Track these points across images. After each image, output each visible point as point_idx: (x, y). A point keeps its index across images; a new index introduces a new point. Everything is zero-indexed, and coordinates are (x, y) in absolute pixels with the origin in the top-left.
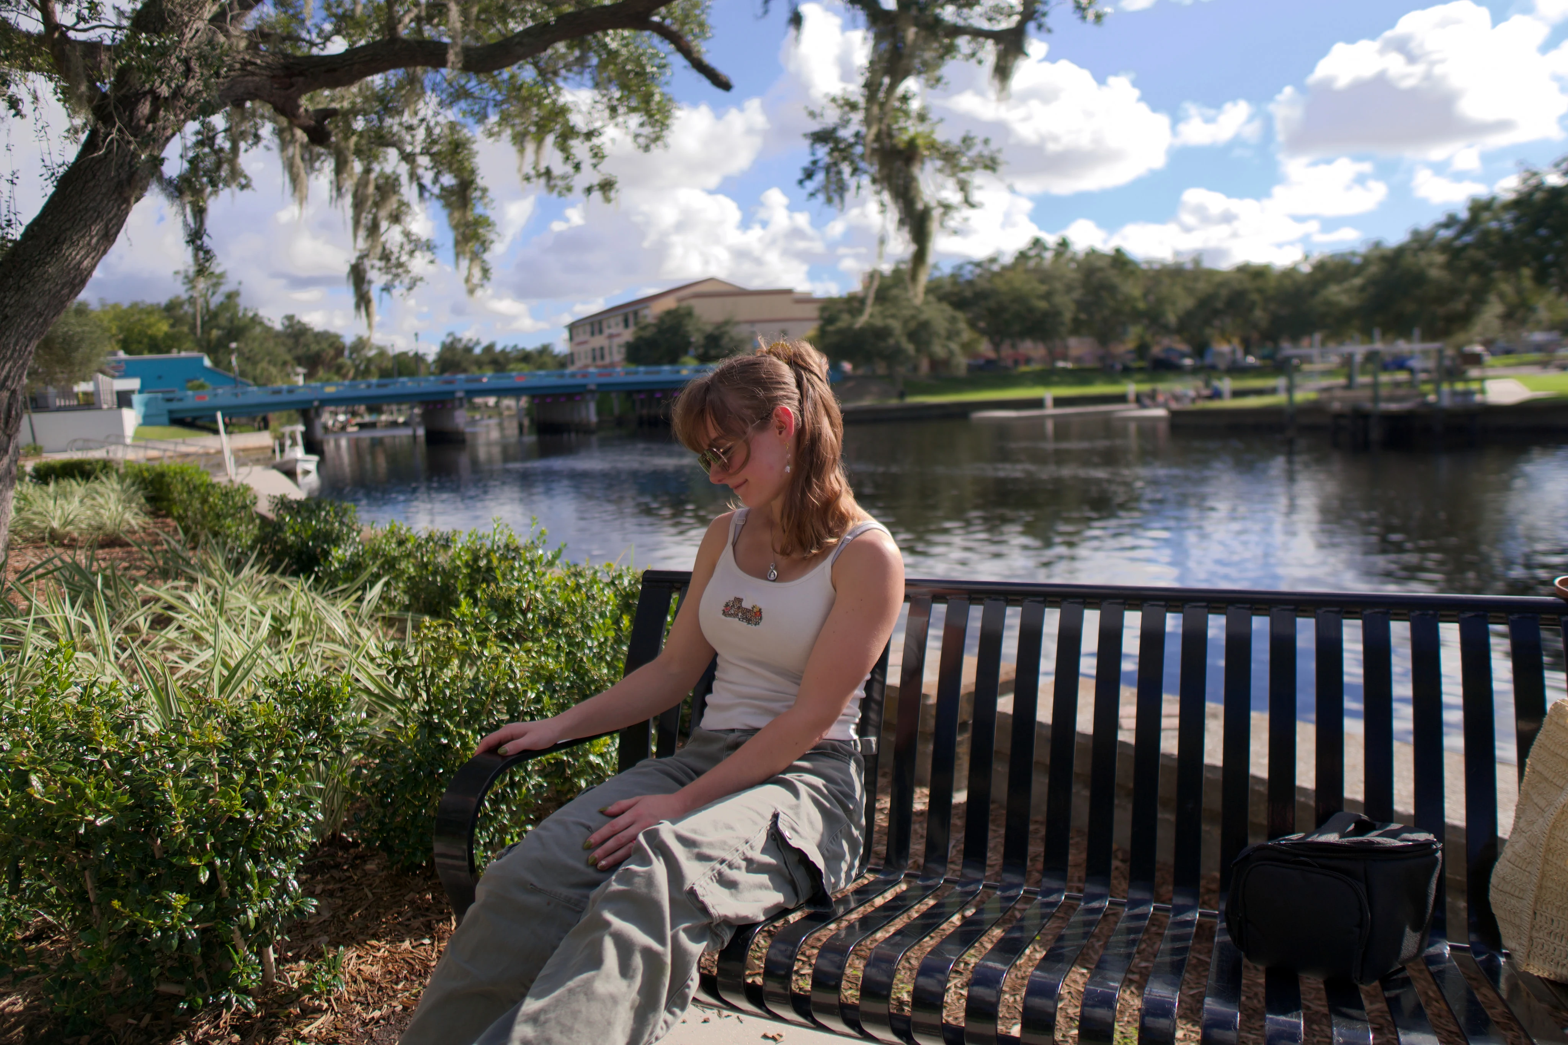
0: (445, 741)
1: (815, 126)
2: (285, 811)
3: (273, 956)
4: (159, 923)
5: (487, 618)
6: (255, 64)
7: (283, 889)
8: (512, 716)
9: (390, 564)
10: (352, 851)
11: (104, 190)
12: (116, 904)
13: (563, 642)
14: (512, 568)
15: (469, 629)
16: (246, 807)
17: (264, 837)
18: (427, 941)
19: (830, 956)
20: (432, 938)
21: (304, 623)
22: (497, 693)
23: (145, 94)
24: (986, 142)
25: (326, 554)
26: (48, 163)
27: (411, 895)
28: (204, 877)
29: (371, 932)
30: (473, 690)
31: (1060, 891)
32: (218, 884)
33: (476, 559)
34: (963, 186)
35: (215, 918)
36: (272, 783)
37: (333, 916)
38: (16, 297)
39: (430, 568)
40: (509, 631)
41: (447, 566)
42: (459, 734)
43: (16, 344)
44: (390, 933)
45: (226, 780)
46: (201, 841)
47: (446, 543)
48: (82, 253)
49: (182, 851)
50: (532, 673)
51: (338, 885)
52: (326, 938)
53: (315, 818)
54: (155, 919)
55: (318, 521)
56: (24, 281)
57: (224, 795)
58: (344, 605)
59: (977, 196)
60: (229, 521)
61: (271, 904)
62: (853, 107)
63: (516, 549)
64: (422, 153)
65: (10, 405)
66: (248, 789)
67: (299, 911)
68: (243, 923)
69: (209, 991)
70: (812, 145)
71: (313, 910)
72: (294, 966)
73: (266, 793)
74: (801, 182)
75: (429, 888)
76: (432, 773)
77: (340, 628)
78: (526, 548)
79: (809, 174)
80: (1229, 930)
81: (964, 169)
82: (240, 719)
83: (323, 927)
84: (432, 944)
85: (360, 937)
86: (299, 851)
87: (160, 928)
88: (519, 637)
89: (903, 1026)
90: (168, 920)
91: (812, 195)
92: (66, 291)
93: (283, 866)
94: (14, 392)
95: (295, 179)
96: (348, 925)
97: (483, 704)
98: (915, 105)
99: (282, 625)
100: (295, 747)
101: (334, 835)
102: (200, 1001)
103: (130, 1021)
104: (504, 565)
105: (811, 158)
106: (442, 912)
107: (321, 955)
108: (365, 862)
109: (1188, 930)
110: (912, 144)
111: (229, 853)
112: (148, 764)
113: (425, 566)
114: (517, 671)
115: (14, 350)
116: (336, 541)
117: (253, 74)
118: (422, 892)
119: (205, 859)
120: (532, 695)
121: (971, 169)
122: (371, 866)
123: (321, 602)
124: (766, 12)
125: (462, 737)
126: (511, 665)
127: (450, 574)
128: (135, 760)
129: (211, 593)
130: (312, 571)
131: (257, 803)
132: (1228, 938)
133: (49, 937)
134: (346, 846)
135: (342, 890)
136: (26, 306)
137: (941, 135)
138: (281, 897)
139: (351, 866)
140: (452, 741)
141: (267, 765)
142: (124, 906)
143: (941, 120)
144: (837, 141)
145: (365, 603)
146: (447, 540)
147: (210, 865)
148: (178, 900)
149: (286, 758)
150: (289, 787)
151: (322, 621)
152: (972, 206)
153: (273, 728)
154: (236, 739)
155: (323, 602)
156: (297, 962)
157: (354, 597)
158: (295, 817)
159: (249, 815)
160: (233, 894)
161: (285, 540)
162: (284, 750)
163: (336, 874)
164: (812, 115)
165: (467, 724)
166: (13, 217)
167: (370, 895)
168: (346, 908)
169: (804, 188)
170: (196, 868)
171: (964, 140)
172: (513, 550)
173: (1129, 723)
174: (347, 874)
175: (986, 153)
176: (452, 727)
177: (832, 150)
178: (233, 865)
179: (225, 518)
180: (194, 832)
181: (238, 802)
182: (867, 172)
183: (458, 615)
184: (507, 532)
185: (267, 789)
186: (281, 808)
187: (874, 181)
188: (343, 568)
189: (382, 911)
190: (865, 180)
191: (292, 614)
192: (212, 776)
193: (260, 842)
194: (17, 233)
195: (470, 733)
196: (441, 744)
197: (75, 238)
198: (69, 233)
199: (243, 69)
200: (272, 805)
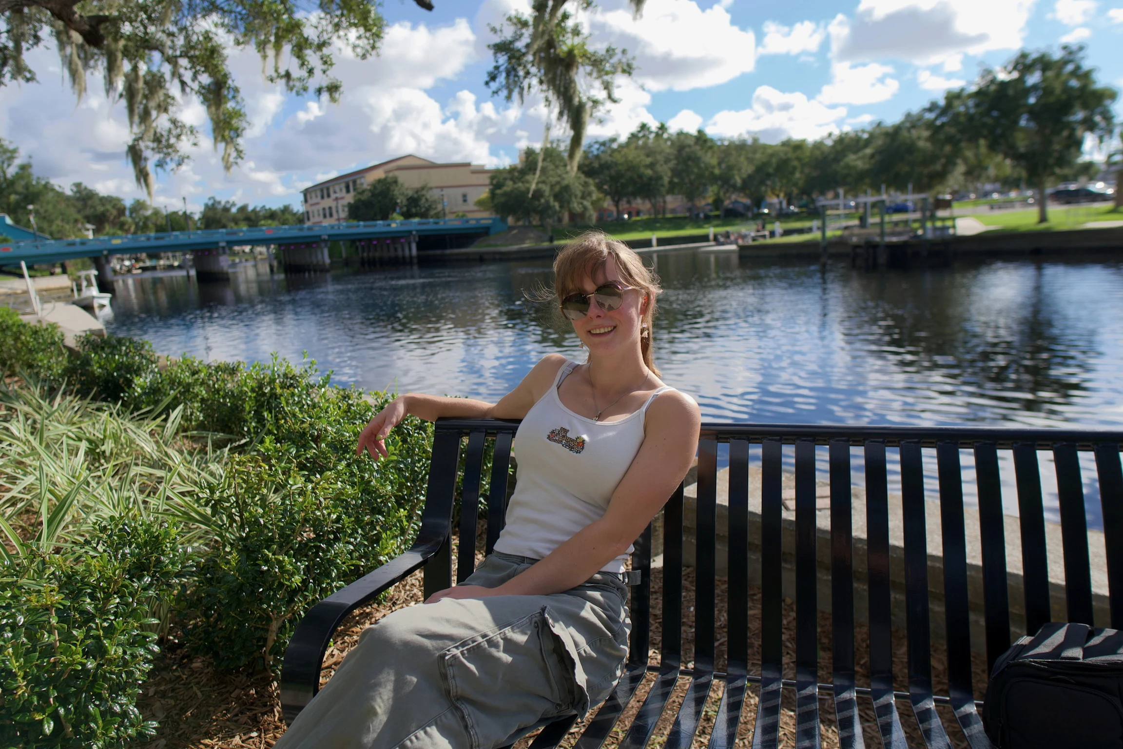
0: (266, 568)
1: (496, 39)
2: (125, 652)
5: (288, 451)
8: (318, 535)
9: (186, 393)
10: (179, 651)
14: (293, 395)
15: (273, 461)
16: (87, 658)
17: (105, 679)
18: (254, 734)
20: (259, 730)
21: (115, 442)
22: (306, 520)
24: (624, 52)
25: (129, 383)
27: (237, 691)
28: (49, 728)
29: (204, 730)
32: (63, 730)
33: (261, 386)
34: (607, 86)
36: (110, 631)
39: (221, 393)
40: (307, 459)
41: (236, 392)
42: (276, 559)
44: (221, 731)
45: (67, 638)
46: (44, 697)
47: (232, 371)
49: (26, 708)
50: (334, 500)
51: (170, 686)
53: (151, 652)
55: (120, 355)
57: (66, 651)
58: (151, 425)
59: (616, 94)
60: (40, 355)
62: (525, 24)
63: (293, 377)
64: (181, 56)
66: (89, 643)
67: (141, 735)
70: (495, 53)
71: (154, 732)
73: (106, 642)
74: (487, 83)
75: (252, 684)
76: (253, 592)
77: (149, 448)
78: (301, 376)
79: (493, 77)
81: (607, 73)
82: (75, 573)
84: (259, 736)
85: (195, 737)
86: (138, 680)
91: (495, 92)
93: (124, 700)
95: (74, 74)
96: (183, 726)
98: (570, 23)
99: (97, 446)
100: (131, 594)
104: (286, 392)
105: (494, 64)
106: (265, 705)
108: (191, 661)
110: (570, 53)
111: (73, 700)
113: (218, 391)
114: (322, 499)
116: (138, 372)
118: (246, 688)
119: (49, 711)
120: (334, 516)
121: (613, 73)
122: (197, 664)
123: (130, 425)
125: (279, 562)
126: (315, 492)
127: (238, 397)
129: (29, 422)
130: (119, 398)
131: (97, 651)
135: (173, 690)
137: (591, 48)
138: (123, 724)
139: (179, 666)
140: (271, 567)
141: (105, 615)
143: (590, 35)
144: (513, 51)
145: (169, 424)
146: (233, 369)
147: (55, 716)
149: (122, 603)
150: (126, 629)
151: (132, 442)
152: (614, 101)
153: (109, 581)
154: (73, 593)
157: (159, 420)
159: (91, 665)
161: (93, 373)
162: (121, 597)
164: (494, 30)
167: (199, 694)
168: (178, 708)
169: (489, 87)
170: (41, 722)
171: (608, 51)
172: (291, 379)
173: (792, 504)
174: (176, 674)
175: (624, 60)
176: (270, 554)
177: (510, 58)
178: (75, 708)
179: (37, 353)
180: (37, 689)
181: (78, 657)
182: (535, 75)
183: (262, 450)
184: (285, 364)
185: (105, 638)
186: (120, 651)
187: (541, 82)
188: (144, 393)
189: (212, 709)
190: (535, 81)
191: (105, 437)
192: (50, 633)
193: (102, 686)
195: (286, 558)
196: (261, 571)
200: (112, 651)
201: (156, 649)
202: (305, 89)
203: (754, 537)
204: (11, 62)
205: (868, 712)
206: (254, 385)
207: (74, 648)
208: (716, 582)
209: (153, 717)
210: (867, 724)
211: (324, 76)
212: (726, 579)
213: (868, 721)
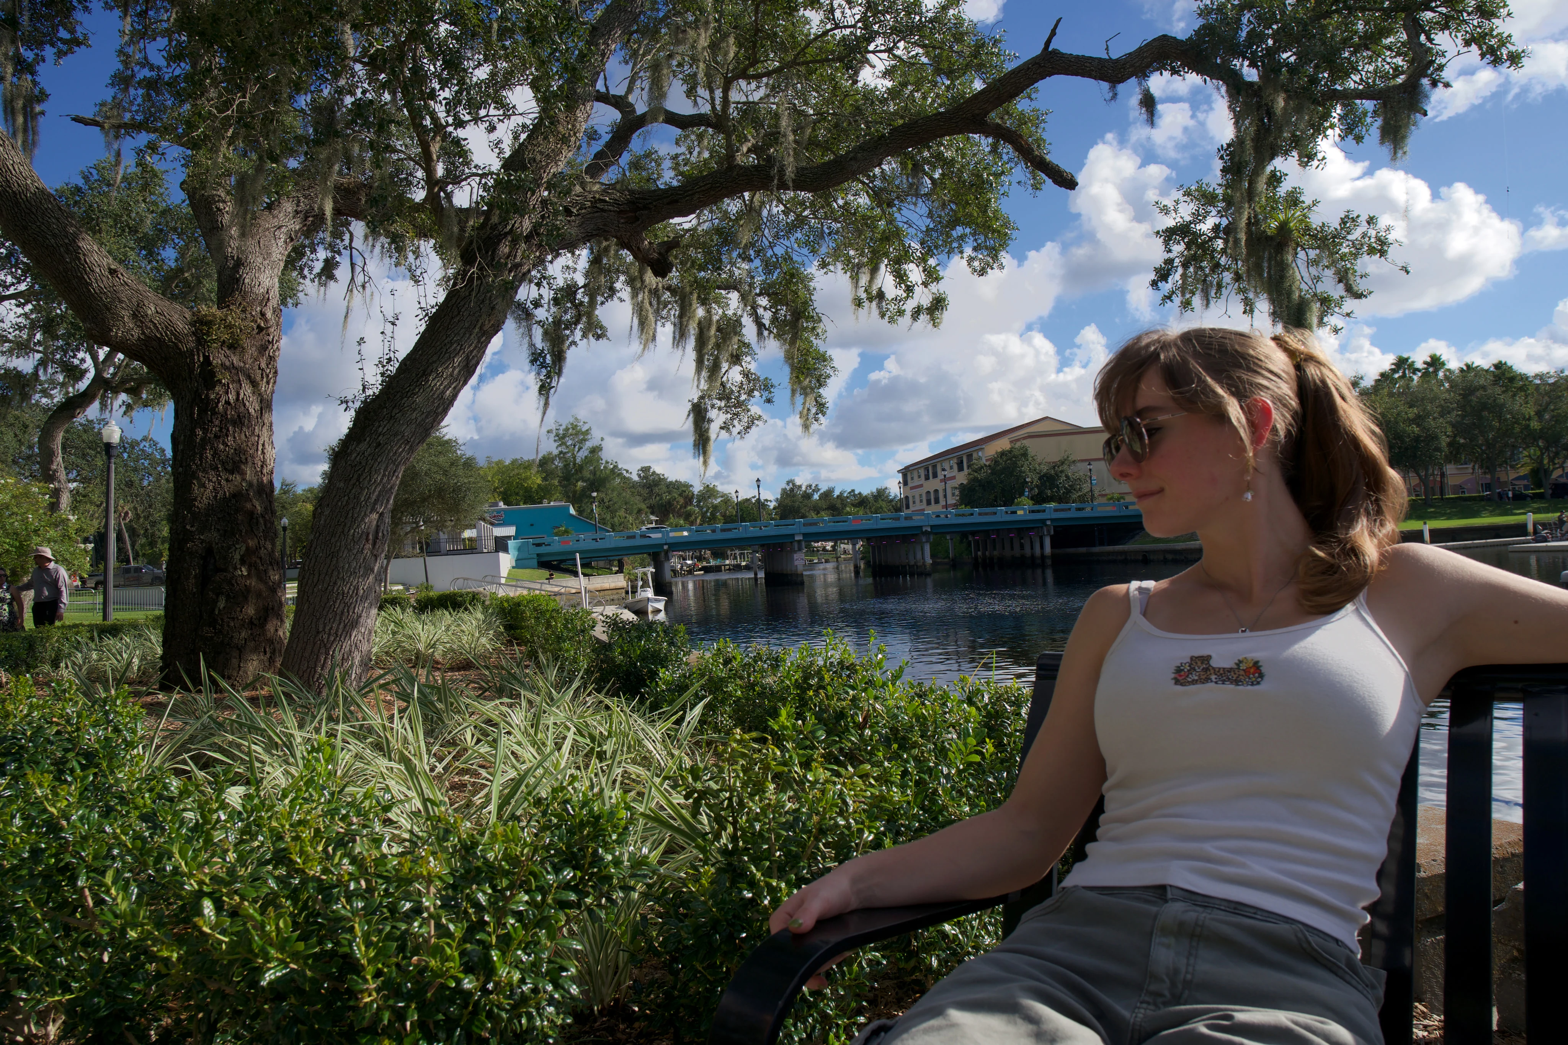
0: (750, 895)
1: (1169, 222)
2: (522, 981)
5: (813, 732)
6: (605, 201)
9: (715, 685)
10: (638, 1024)
11: (467, 325)
13: (911, 766)
15: (789, 745)
16: (466, 972)
17: (490, 1016)
22: (822, 832)
23: (506, 234)
24: (1371, 221)
25: (653, 674)
26: (423, 305)
30: (791, 827)
33: (806, 677)
34: (1343, 277)
36: (506, 940)
38: (388, 426)
39: (757, 689)
40: (841, 750)
41: (775, 687)
42: (768, 885)
43: (385, 470)
45: (440, 931)
46: (399, 1017)
48: (446, 383)
49: (373, 1029)
50: (871, 806)
53: (567, 993)
55: (647, 640)
56: (396, 411)
57: (436, 952)
58: (664, 727)
59: (1361, 285)
60: (566, 645)
62: (1211, 198)
64: (760, 294)
65: (378, 526)
66: (470, 946)
70: (1166, 243)
73: (495, 955)
74: (1154, 284)
76: (731, 938)
77: (657, 750)
78: (860, 666)
79: (1163, 274)
81: (1344, 257)
82: (475, 844)
88: (853, 758)
91: (1168, 297)
92: (430, 421)
94: (381, 515)
97: (803, 845)
98: (1283, 189)
99: (599, 744)
100: (541, 889)
105: (1167, 256)
110: (1283, 227)
113: (752, 686)
114: (849, 801)
115: (384, 475)
116: (663, 662)
117: (602, 210)
120: (869, 837)
121: (1356, 256)
123: (641, 724)
124: (1115, 96)
125: (773, 890)
126: (841, 794)
127: (778, 696)
128: (334, 891)
129: (533, 710)
130: (638, 692)
131: (482, 967)
134: (631, 1018)
136: (396, 435)
137: (1317, 221)
140: (758, 895)
143: (1315, 203)
144: (1197, 235)
145: (685, 724)
149: (531, 903)
150: (531, 946)
151: (639, 742)
152: (1359, 296)
153: (513, 860)
154: (469, 871)
155: (640, 721)
157: (674, 718)
158: (536, 990)
161: (613, 660)
162: (528, 891)
165: (780, 871)
166: (392, 355)
169: (1158, 289)
171: (1343, 222)
172: (848, 668)
175: (1373, 233)
176: (758, 875)
177: (1188, 247)
179: (564, 641)
180: (391, 1002)
181: (454, 966)
182: (1228, 269)
183: (776, 728)
184: (839, 648)
185: (497, 947)
186: (516, 976)
187: (1238, 278)
188: (668, 690)
190: (1227, 277)
193: (483, 1024)
194: (393, 368)
195: (783, 885)
196: (743, 899)
197: (440, 370)
198: (435, 365)
199: (592, 207)
200: (503, 972)
201: (574, 990)
202: (901, 313)
204: (584, 319)
207: (448, 951)
211: (927, 292)
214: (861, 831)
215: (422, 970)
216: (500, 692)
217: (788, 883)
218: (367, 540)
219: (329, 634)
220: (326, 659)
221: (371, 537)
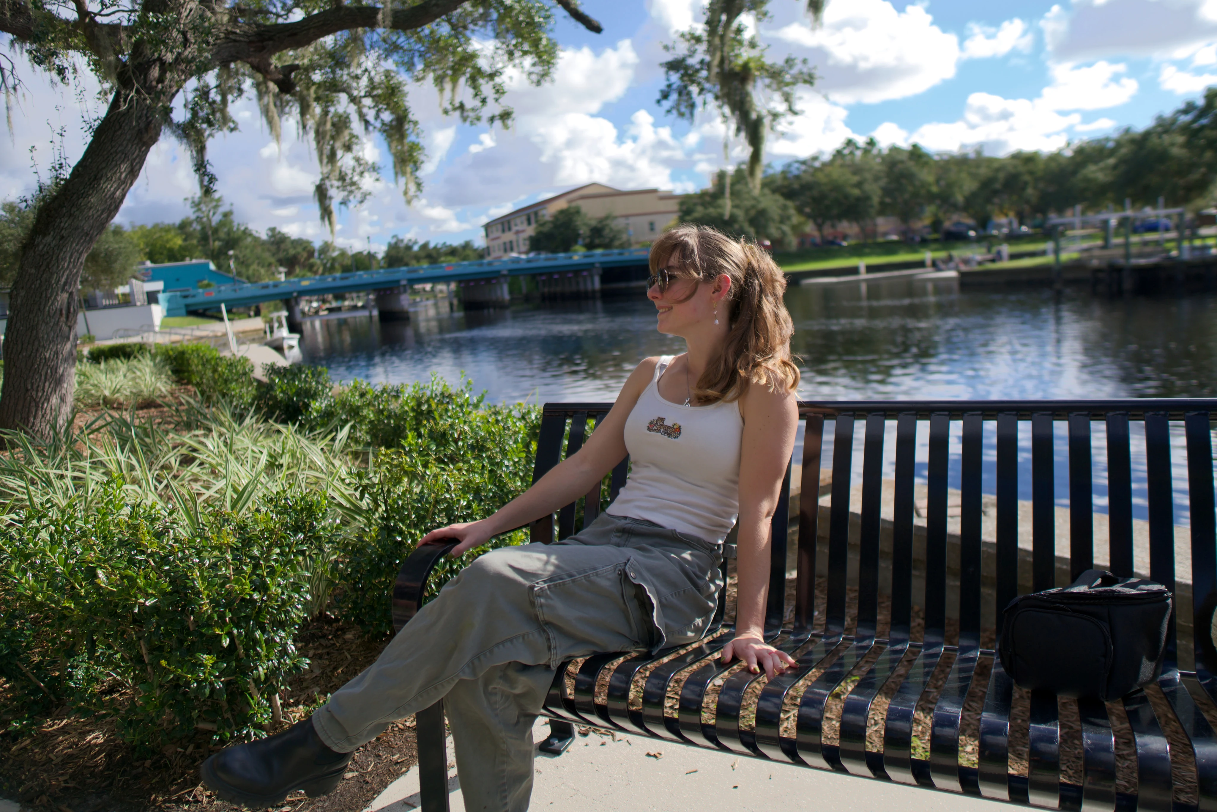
0: (400, 539)
1: (669, 57)
2: (283, 593)
3: (279, 702)
4: (194, 676)
5: (428, 446)
6: (235, 33)
7: (284, 652)
9: (354, 412)
10: (334, 625)
11: (128, 137)
12: (163, 663)
13: (486, 462)
14: (447, 410)
15: (415, 455)
16: (254, 590)
17: (268, 612)
19: (692, 687)
21: (292, 458)
23: (155, 61)
24: (805, 61)
25: (307, 406)
26: (86, 119)
28: (226, 642)
30: (419, 501)
31: (871, 637)
32: (236, 648)
33: (419, 404)
34: (787, 98)
35: (235, 673)
36: (272, 572)
37: (322, 673)
38: (69, 222)
39: (385, 413)
40: (445, 455)
41: (398, 411)
42: (410, 533)
43: (71, 257)
45: (238, 571)
46: (222, 616)
47: (397, 394)
48: (115, 186)
49: (209, 623)
50: (464, 486)
51: (325, 651)
52: (318, 689)
53: (305, 599)
54: (192, 674)
55: (300, 380)
56: (74, 209)
57: (237, 581)
58: (322, 444)
59: (798, 107)
60: (233, 385)
61: (276, 663)
62: (698, 40)
63: (450, 396)
64: (365, 96)
65: (69, 304)
66: (254, 577)
67: (296, 667)
68: (256, 676)
69: (234, 727)
70: (667, 73)
71: (307, 667)
72: (295, 709)
73: (268, 580)
74: (659, 102)
76: (391, 563)
77: (319, 460)
78: (457, 395)
79: (665, 96)
80: (1003, 663)
81: (787, 84)
82: (246, 526)
83: (315, 681)
86: (295, 623)
87: (196, 681)
88: (453, 459)
89: (751, 740)
90: (201, 675)
91: (668, 111)
92: (104, 216)
93: (283, 634)
94: (71, 294)
95: (270, 122)
96: (334, 679)
97: (427, 511)
98: (747, 35)
99: (276, 460)
100: (287, 545)
101: (320, 613)
102: (228, 735)
103: (179, 749)
104: (441, 408)
105: (667, 83)
107: (314, 701)
108: (344, 633)
109: (971, 664)
110: (745, 67)
111: (243, 625)
112: (181, 560)
113: (381, 412)
114: (452, 484)
115: (70, 262)
116: (314, 396)
117: (235, 41)
119: (226, 629)
120: (464, 503)
121: (794, 84)
122: (349, 636)
123: (304, 442)
125: (412, 535)
126: (447, 480)
127: (400, 417)
128: (171, 558)
130: (297, 419)
131: (263, 588)
132: (1002, 670)
133: (119, 691)
134: (329, 621)
135: (328, 654)
136: (76, 228)
137: (768, 60)
138: (283, 658)
139: (335, 636)
140: (404, 538)
141: (267, 560)
142: (169, 664)
143: (768, 47)
144: (687, 68)
145: (337, 441)
146: (397, 391)
147: (230, 634)
148: (208, 659)
149: (281, 554)
150: (284, 576)
151: (305, 456)
152: (795, 113)
153: (271, 532)
154: (244, 540)
155: (306, 442)
156: (297, 706)
157: (330, 437)
158: (290, 597)
159: (256, 596)
160: (248, 655)
161: (275, 397)
162: (280, 547)
163: (323, 642)
164: (666, 48)
165: (416, 526)
166: (63, 161)
167: (349, 657)
168: (332, 667)
169: (662, 106)
170: (219, 636)
171: (787, 61)
172: (447, 397)
173: (924, 512)
174: (332, 642)
175: (805, 70)
176: (404, 528)
177: (682, 76)
178: (246, 634)
179: (231, 383)
180: (217, 609)
181: (247, 587)
182: (711, 91)
183: (406, 445)
184: (442, 383)
185: (268, 577)
186: (280, 591)
187: (717, 98)
188: (320, 416)
189: (358, 668)
190: (710, 97)
191: (283, 452)
192: (228, 568)
193: (265, 616)
194: (67, 173)
195: (418, 532)
196: (397, 542)
197: (109, 175)
198: (104, 171)
199: (226, 38)
200: (273, 589)
201: (309, 597)
202: (478, 119)
203: (885, 544)
205: (971, 703)
206: (413, 404)
207: (244, 580)
208: (847, 591)
209: (306, 656)
210: (966, 713)
211: (496, 104)
212: (857, 588)
213: (968, 710)
214: (459, 500)
215: (229, 593)
216: (189, 426)
217: (421, 531)
218: (61, 314)
219: (37, 391)
220: (36, 411)
221: (64, 312)
